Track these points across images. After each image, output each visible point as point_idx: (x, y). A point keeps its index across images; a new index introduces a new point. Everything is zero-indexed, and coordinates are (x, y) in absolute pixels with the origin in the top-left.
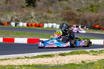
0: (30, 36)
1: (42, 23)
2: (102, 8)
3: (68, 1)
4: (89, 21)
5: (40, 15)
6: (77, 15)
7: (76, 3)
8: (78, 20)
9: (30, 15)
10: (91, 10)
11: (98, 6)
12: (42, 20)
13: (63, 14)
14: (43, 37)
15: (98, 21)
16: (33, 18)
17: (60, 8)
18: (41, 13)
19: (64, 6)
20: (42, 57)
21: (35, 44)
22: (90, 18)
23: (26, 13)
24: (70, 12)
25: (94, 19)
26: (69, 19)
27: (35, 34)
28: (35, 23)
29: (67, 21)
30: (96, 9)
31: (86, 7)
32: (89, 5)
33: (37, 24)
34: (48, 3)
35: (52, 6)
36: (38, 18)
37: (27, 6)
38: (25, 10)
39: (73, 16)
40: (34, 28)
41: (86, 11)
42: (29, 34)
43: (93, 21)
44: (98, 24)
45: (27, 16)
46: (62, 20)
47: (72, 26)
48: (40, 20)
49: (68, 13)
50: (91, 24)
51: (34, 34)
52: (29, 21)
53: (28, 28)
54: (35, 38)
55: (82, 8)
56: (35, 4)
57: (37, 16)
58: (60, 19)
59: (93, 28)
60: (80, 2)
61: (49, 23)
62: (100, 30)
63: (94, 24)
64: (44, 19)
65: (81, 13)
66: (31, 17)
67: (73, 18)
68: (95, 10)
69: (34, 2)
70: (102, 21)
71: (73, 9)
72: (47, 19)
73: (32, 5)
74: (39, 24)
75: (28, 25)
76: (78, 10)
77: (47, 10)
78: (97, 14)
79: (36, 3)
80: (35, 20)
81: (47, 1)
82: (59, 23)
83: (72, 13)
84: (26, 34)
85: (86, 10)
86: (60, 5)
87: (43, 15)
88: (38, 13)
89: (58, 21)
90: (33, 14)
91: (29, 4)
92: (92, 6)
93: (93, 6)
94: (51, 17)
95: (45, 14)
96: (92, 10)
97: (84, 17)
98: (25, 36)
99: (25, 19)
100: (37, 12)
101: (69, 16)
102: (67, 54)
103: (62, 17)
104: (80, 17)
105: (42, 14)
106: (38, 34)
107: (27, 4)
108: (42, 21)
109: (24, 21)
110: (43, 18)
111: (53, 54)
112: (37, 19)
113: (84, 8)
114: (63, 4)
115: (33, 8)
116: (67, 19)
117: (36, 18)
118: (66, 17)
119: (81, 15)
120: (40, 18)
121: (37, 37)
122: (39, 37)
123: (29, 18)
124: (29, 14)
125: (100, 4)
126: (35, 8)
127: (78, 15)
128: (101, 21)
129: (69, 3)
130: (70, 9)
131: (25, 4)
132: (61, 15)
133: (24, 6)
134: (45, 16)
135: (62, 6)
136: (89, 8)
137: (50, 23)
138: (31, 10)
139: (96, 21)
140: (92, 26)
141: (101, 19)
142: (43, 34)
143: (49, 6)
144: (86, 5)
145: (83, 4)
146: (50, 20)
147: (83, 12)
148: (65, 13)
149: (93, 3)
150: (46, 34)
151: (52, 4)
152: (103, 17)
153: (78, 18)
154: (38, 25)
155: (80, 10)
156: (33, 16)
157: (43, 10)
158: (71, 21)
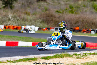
0: (8, 39)
1: (20, 25)
2: (81, 9)
3: (46, 2)
4: (69, 23)
5: (18, 17)
6: (56, 16)
7: (55, 3)
8: (57, 22)
9: (8, 17)
10: (70, 11)
11: (78, 7)
12: (20, 22)
13: (42, 16)
14: (21, 40)
15: (78, 23)
16: (11, 20)
17: (38, 10)
18: (18, 14)
19: (43, 7)
20: (24, 61)
21: (13, 47)
22: (70, 20)
23: (3, 15)
24: (49, 14)
25: (74, 21)
26: (48, 21)
27: (13, 37)
28: (13, 26)
29: (46, 23)
30: (76, 10)
31: (66, 8)
32: (68, 6)
33: (15, 26)
34: (26, 4)
35: (30, 7)
36: (16, 20)
37: (4, 7)
38: (2, 12)
39: (52, 17)
40: (12, 30)
41: (66, 13)
42: (6, 37)
43: (73, 22)
44: (78, 26)
45: (4, 18)
46: (41, 22)
47: (51, 28)
48: (17, 22)
49: (47, 14)
50: (71, 26)
51: (11, 37)
52: (7, 23)
53: (5, 31)
54: (14, 41)
55: (61, 9)
56: (13, 6)
57: (15, 18)
58: (38, 21)
59: (73, 30)
60: (59, 3)
61: (27, 25)
62: (80, 32)
63: (74, 26)
64: (22, 21)
65: (61, 14)
66: (8, 19)
67: (52, 20)
68: (74, 12)
69: (11, 3)
70: (83, 23)
71: (52, 11)
72: (25, 21)
73: (9, 6)
74: (17, 26)
75: (5, 27)
76: (57, 11)
77: (25, 12)
78: (77, 16)
79: (13, 4)
80: (12, 22)
81: (25, 2)
82: (37, 25)
83: (51, 15)
84: (4, 37)
85: (65, 11)
86: (38, 7)
87: (21, 17)
88: (16, 15)
89: (36, 23)
90: (10, 15)
91: (6, 5)
92: (71, 7)
93: (73, 7)
94: (29, 19)
95: (23, 16)
96: (72, 11)
97: (64, 18)
98: (3, 39)
99: (2, 21)
100: (14, 13)
101: (48, 17)
102: (51, 58)
103: (40, 19)
104: (60, 19)
105: (19, 16)
106: (16, 37)
107: (4, 5)
108: (20, 24)
109: (2, 23)
110: (21, 19)
111: (35, 57)
112: (15, 22)
113: (63, 10)
114: (41, 5)
115: (11, 9)
116: (46, 21)
117: (14, 20)
118: (45, 18)
119: (61, 17)
120: (18, 20)
121: (15, 40)
122: (18, 40)
123: (7, 20)
124: (6, 16)
125: (80, 5)
126: (12, 10)
127: (58, 17)
128: (81, 23)
129: (47, 4)
130: (49, 10)
131: (2, 6)
132: (40, 17)
133: (1, 7)
134: (23, 18)
135: (40, 7)
136: (68, 9)
137: (29, 25)
138: (8, 11)
139: (76, 23)
140: (71, 29)
141: (81, 21)
142: (21, 37)
143: (27, 8)
144: (65, 6)
145: (63, 5)
146: (28, 23)
147: (63, 13)
148: (44, 15)
149: (72, 4)
150: (25, 37)
151: (30, 6)
152: (83, 18)
153: (57, 20)
154: (16, 28)
155: (59, 11)
156: (10, 17)
157: (21, 12)
158: (50, 23)
